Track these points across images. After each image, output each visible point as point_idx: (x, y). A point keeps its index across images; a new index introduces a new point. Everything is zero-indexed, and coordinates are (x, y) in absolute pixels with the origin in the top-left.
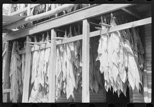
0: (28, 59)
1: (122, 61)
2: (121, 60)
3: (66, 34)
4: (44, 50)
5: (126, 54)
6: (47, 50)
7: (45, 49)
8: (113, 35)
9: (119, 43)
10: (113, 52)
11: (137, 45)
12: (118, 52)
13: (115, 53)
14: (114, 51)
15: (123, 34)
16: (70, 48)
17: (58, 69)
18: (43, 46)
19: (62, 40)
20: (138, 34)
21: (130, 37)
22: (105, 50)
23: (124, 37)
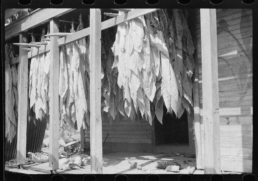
0: (24, 70)
1: (148, 66)
2: (146, 66)
3: (73, 28)
4: (44, 56)
5: (157, 55)
6: (47, 54)
7: (45, 53)
8: (133, 25)
9: (142, 37)
10: (132, 53)
11: (183, 39)
12: (140, 51)
13: (136, 54)
14: (134, 50)
15: (153, 21)
16: (79, 50)
17: (63, 84)
18: (42, 48)
19: (66, 36)
20: (185, 20)
21: (169, 27)
22: (123, 50)
23: (153, 27)
